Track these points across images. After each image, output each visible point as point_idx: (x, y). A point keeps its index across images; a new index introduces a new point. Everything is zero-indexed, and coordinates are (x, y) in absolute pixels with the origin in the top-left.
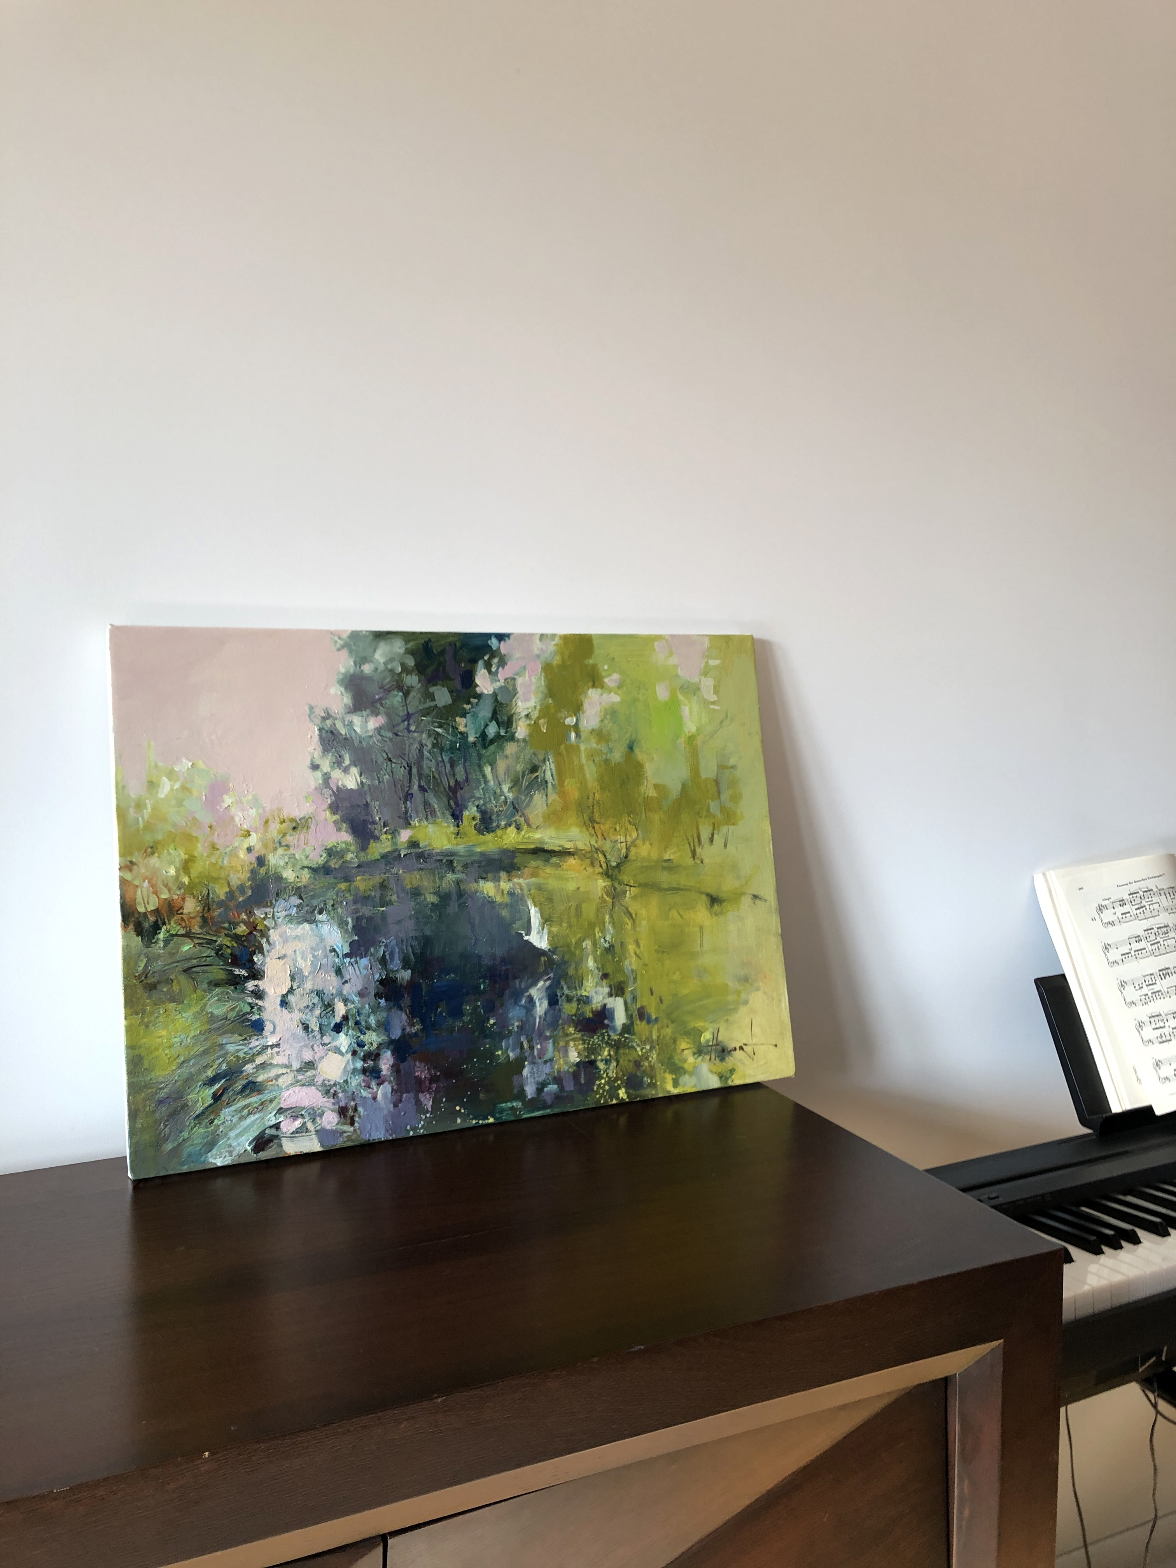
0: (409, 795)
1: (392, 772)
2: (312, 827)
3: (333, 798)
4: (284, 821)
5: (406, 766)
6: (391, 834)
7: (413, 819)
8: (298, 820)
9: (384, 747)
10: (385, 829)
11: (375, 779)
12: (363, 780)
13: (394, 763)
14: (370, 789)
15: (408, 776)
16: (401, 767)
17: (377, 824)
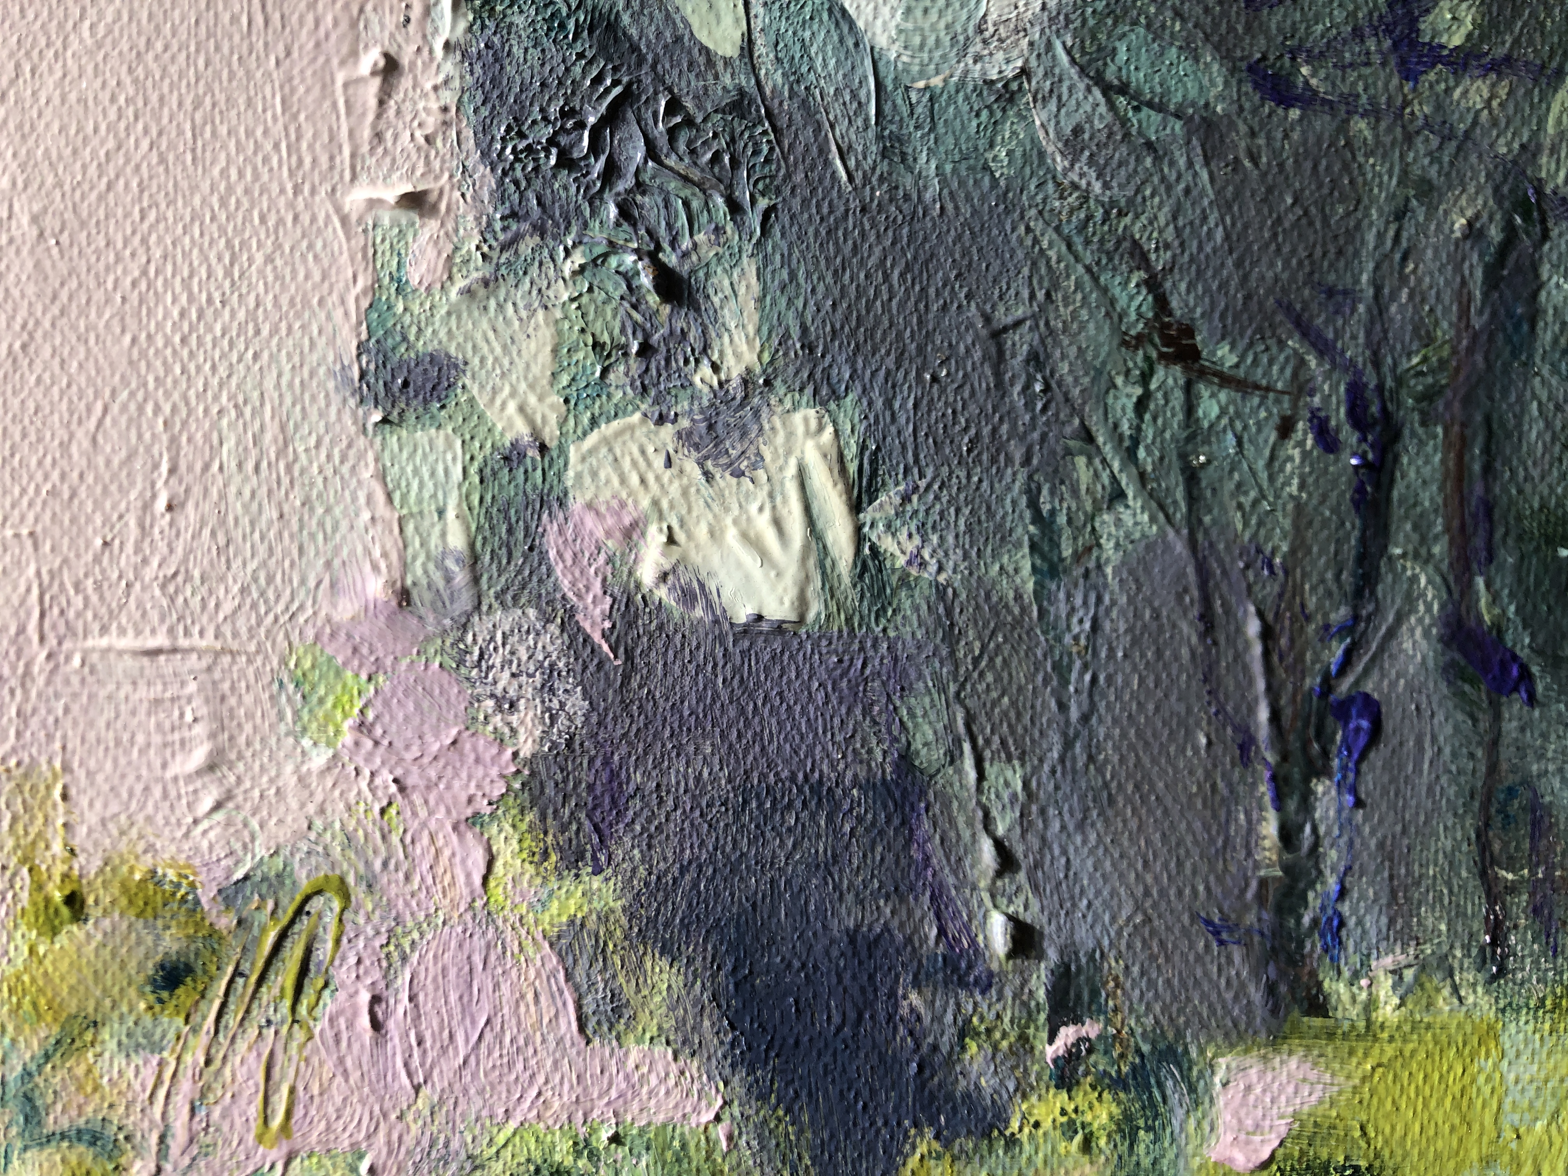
0: (1342, 711)
1: (1191, 476)
2: (343, 974)
3: (577, 704)
4: (74, 901)
5: (1339, 415)
6: (1118, 1084)
7: (1351, 958)
8: (206, 896)
9: (1132, 208)
10: (1067, 1034)
11: (1005, 536)
12: (888, 544)
13: (1226, 380)
14: (951, 637)
15: (1353, 527)
16: (1285, 429)
17: (986, 983)
